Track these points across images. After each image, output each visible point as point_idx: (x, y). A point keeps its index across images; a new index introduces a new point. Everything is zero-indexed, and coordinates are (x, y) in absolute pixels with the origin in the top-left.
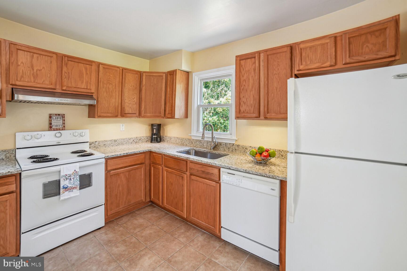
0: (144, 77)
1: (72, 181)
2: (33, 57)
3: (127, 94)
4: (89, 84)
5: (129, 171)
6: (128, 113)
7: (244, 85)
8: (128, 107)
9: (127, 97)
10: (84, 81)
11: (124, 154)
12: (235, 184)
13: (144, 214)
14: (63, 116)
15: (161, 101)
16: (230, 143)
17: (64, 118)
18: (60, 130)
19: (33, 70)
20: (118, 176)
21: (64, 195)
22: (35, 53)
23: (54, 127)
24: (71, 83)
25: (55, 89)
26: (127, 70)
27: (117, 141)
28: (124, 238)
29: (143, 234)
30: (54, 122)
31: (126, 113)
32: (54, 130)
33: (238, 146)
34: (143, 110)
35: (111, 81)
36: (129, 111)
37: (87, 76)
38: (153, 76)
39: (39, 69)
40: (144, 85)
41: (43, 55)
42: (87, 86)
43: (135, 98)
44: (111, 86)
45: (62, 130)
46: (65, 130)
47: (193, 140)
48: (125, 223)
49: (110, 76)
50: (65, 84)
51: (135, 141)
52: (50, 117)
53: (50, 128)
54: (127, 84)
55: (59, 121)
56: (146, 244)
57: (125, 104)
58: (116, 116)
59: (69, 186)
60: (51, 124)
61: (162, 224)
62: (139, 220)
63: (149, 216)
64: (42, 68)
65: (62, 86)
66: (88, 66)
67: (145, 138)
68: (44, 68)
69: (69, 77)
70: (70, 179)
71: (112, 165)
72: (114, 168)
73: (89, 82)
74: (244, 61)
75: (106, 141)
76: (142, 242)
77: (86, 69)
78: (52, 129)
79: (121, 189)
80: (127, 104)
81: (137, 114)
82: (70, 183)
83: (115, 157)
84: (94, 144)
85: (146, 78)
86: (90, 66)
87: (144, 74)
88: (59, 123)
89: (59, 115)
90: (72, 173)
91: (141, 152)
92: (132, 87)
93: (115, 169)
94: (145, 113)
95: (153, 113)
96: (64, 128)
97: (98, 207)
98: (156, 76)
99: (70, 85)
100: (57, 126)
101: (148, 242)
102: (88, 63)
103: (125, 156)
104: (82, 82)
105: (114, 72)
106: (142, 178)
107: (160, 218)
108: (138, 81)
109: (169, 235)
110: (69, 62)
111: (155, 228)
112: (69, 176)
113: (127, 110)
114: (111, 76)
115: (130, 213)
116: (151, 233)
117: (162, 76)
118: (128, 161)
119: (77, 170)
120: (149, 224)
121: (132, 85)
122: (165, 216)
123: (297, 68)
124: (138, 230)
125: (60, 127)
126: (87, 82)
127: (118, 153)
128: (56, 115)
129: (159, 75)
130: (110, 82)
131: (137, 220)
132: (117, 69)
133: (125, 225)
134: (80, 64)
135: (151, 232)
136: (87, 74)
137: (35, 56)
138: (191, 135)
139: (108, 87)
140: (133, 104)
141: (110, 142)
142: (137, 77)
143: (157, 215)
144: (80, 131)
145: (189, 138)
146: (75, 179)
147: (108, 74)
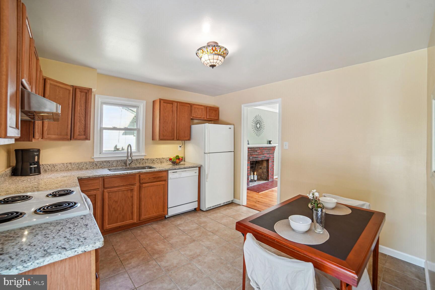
7: (166, 119)
12: (178, 177)
16: (140, 159)
33: (147, 159)
47: (98, 162)
74: (166, 104)
98: (62, 88)
123: (192, 116)
138: (93, 157)
145: (92, 160)
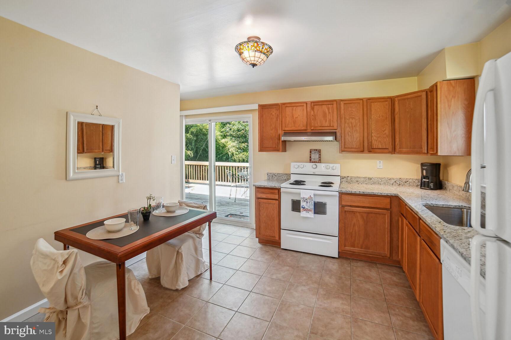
0: (396, 103)
1: (308, 204)
2: (293, 109)
3: (373, 127)
4: (332, 122)
5: (368, 213)
6: (377, 148)
8: (376, 141)
9: (375, 130)
10: (328, 120)
11: (360, 192)
13: (384, 271)
14: (319, 151)
15: (422, 130)
17: (320, 153)
18: (316, 163)
19: (293, 118)
20: (353, 214)
21: (303, 214)
22: (294, 106)
23: (312, 160)
24: (317, 123)
25: (306, 130)
26: (372, 99)
27: (372, 179)
28: (343, 276)
29: (361, 285)
30: (313, 156)
31: (374, 148)
32: (313, 163)
34: (398, 144)
35: (353, 115)
36: (378, 146)
37: (330, 115)
38: (408, 99)
39: (296, 117)
40: (397, 112)
41: (298, 106)
42: (330, 124)
43: (385, 130)
44: (354, 120)
45: (318, 162)
46: (320, 163)
48: (356, 267)
49: (352, 110)
50: (313, 124)
51: (398, 182)
52: (311, 152)
53: (311, 161)
54: (373, 116)
55: (316, 155)
56: (353, 293)
57: (371, 138)
58: (362, 151)
59: (306, 207)
60: (310, 157)
61: (392, 291)
62: (373, 273)
63: (388, 276)
64: (298, 116)
65: (311, 127)
66: (330, 106)
67: (414, 180)
68: (299, 115)
69: (315, 119)
70: (307, 202)
71: (348, 200)
72: (349, 204)
73: (332, 119)
75: (359, 178)
76: (352, 289)
77: (328, 109)
78: (311, 162)
79: (357, 228)
80: (375, 138)
81: (390, 150)
82: (307, 205)
83: (348, 193)
84: (346, 179)
85: (399, 103)
86: (332, 105)
87: (396, 99)
88: (316, 157)
89: (316, 150)
90: (308, 197)
91: (382, 194)
92: (381, 117)
93: (351, 206)
94: (400, 148)
95: (410, 148)
96: (320, 161)
97: (332, 237)
99: (316, 125)
100: (315, 159)
101: (356, 293)
102: (329, 103)
103: (360, 195)
104: (326, 121)
105: (356, 105)
106: (386, 227)
107: (396, 285)
108: (389, 109)
109: (385, 305)
110: (315, 106)
111: (379, 289)
112: (306, 199)
113: (376, 145)
114: (354, 110)
115: (370, 262)
116: (369, 290)
117: (420, 96)
118: (366, 202)
119: (312, 196)
120: (379, 282)
121: (381, 115)
122: (407, 287)
124: (361, 278)
125: (317, 160)
126: (330, 121)
127: (353, 191)
128: (314, 150)
129: (417, 96)
130: (353, 117)
131: (370, 271)
132: (359, 101)
133: (355, 268)
134: (323, 106)
135: (370, 288)
136: (329, 113)
137: (294, 108)
139: (351, 122)
140: (384, 137)
141: (363, 179)
142: (387, 105)
143: (397, 281)
144: (331, 165)
146: (311, 203)
147: (350, 108)
